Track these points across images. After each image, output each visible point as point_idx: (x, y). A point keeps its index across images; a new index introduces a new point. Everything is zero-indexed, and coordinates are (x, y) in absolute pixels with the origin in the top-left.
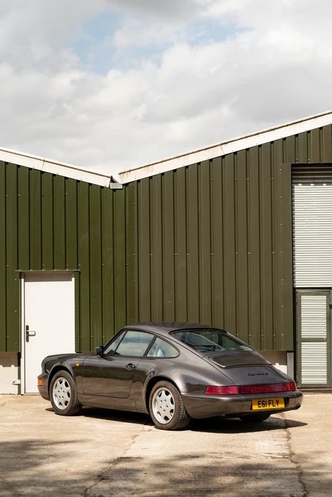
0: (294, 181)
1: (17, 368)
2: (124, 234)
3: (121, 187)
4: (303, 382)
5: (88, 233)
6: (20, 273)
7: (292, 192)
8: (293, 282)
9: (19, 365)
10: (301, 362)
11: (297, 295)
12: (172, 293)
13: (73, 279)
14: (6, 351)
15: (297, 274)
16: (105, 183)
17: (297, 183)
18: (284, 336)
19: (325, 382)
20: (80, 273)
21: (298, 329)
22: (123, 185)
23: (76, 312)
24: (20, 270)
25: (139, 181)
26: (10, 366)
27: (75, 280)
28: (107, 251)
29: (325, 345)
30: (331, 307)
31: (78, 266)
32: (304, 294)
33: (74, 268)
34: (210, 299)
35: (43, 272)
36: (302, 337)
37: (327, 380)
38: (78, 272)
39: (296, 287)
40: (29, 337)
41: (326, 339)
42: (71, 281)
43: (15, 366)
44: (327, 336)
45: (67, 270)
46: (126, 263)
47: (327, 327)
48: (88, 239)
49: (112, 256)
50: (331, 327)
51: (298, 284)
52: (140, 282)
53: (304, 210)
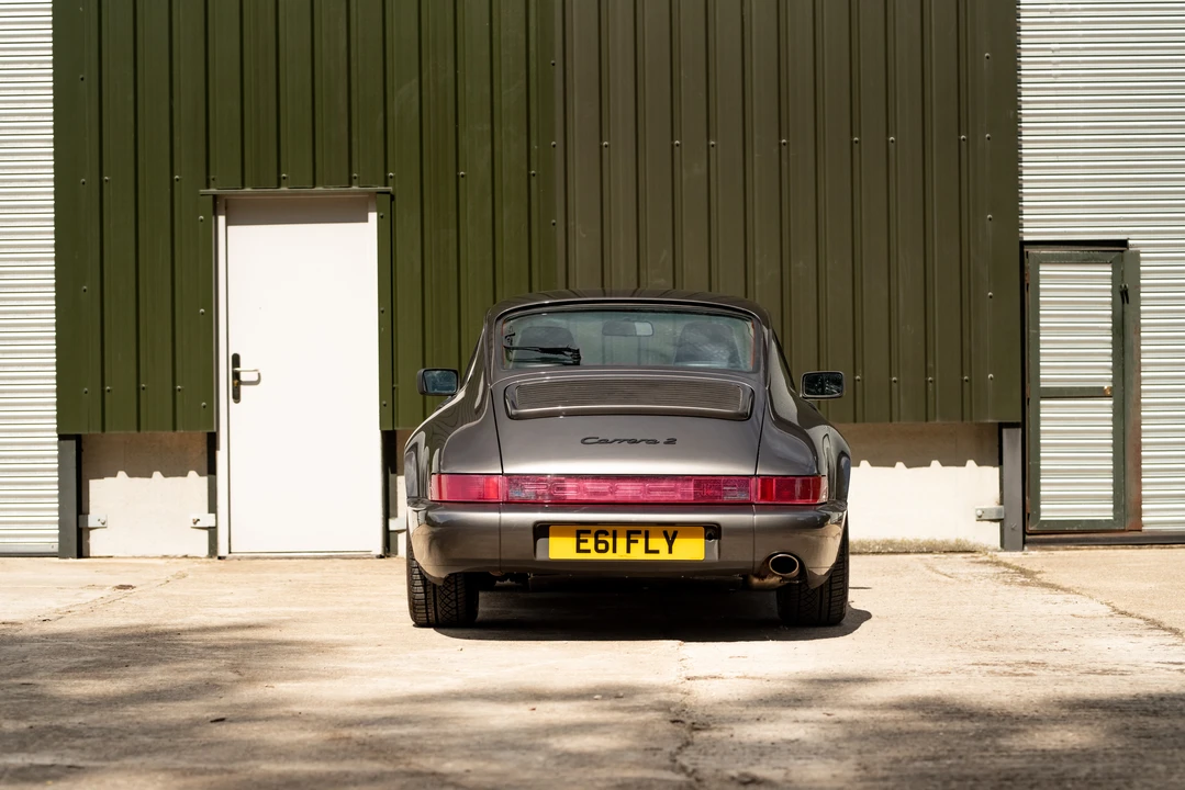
1: (205, 479)
2: (524, 82)
4: (1044, 516)
5: (415, 81)
6: (215, 197)
8: (1018, 225)
9: (211, 470)
10: (1039, 459)
11: (1029, 264)
12: (666, 254)
13: (373, 217)
14: (175, 429)
15: (1029, 202)
18: (995, 378)
19: (1109, 516)
20: (393, 198)
21: (1030, 361)
23: (381, 312)
24: (213, 190)
26: (185, 475)
27: (380, 218)
28: (475, 128)
29: (1111, 402)
30: (1125, 296)
31: (386, 178)
32: (1050, 260)
33: (377, 184)
34: (777, 271)
35: (284, 194)
36: (1043, 385)
37: (1115, 510)
38: (388, 193)
39: (1026, 238)
40: (243, 388)
41: (1111, 389)
42: (367, 221)
43: (201, 474)
44: (1113, 381)
45: (354, 188)
46: (529, 169)
47: (1113, 355)
48: (416, 99)
49: (488, 148)
50: (1127, 355)
51: (1030, 232)
52: (571, 224)
53: (1048, 14)
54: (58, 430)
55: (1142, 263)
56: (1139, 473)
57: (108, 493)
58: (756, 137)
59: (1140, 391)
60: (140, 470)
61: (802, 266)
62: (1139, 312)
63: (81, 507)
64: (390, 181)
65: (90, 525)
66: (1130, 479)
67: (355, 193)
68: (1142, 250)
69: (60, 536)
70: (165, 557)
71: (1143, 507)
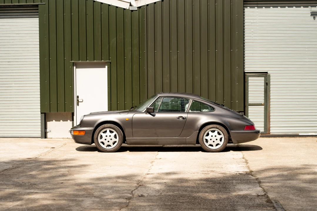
0: (245, 5)
1: (71, 122)
2: (138, 39)
3: (136, 9)
5: (115, 38)
6: (73, 63)
7: (244, 12)
8: (244, 69)
9: (73, 120)
11: (246, 77)
12: (168, 75)
13: (106, 67)
14: (65, 111)
15: (246, 64)
16: (126, 6)
17: (247, 7)
18: (238, 102)
19: (263, 131)
20: (111, 63)
21: (246, 97)
22: (138, 7)
23: (108, 87)
24: (73, 61)
25: (147, 5)
26: (67, 121)
27: (108, 67)
28: (128, 48)
29: (263, 107)
30: (267, 84)
31: (109, 59)
32: (251, 76)
33: (107, 60)
34: (192, 79)
35: (88, 62)
36: (249, 103)
37: (264, 129)
38: (110, 62)
39: (246, 71)
40: (79, 103)
41: (264, 104)
42: (105, 68)
43: (70, 121)
44: (264, 102)
45: (103, 61)
46: (139, 57)
47: (264, 97)
48: (116, 42)
49: (131, 52)
50: (267, 97)
51: (246, 70)
52: (148, 68)
53: (251, 23)
54: (41, 111)
55: (271, 77)
56: (270, 122)
57: (51, 125)
58: (187, 50)
59: (270, 104)
60: (58, 120)
61: (197, 78)
62: (270, 87)
63: (46, 128)
64: (110, 59)
65: (47, 131)
66: (268, 123)
67: (103, 62)
68: (271, 74)
69: (41, 134)
70: (63, 138)
71: (270, 129)
